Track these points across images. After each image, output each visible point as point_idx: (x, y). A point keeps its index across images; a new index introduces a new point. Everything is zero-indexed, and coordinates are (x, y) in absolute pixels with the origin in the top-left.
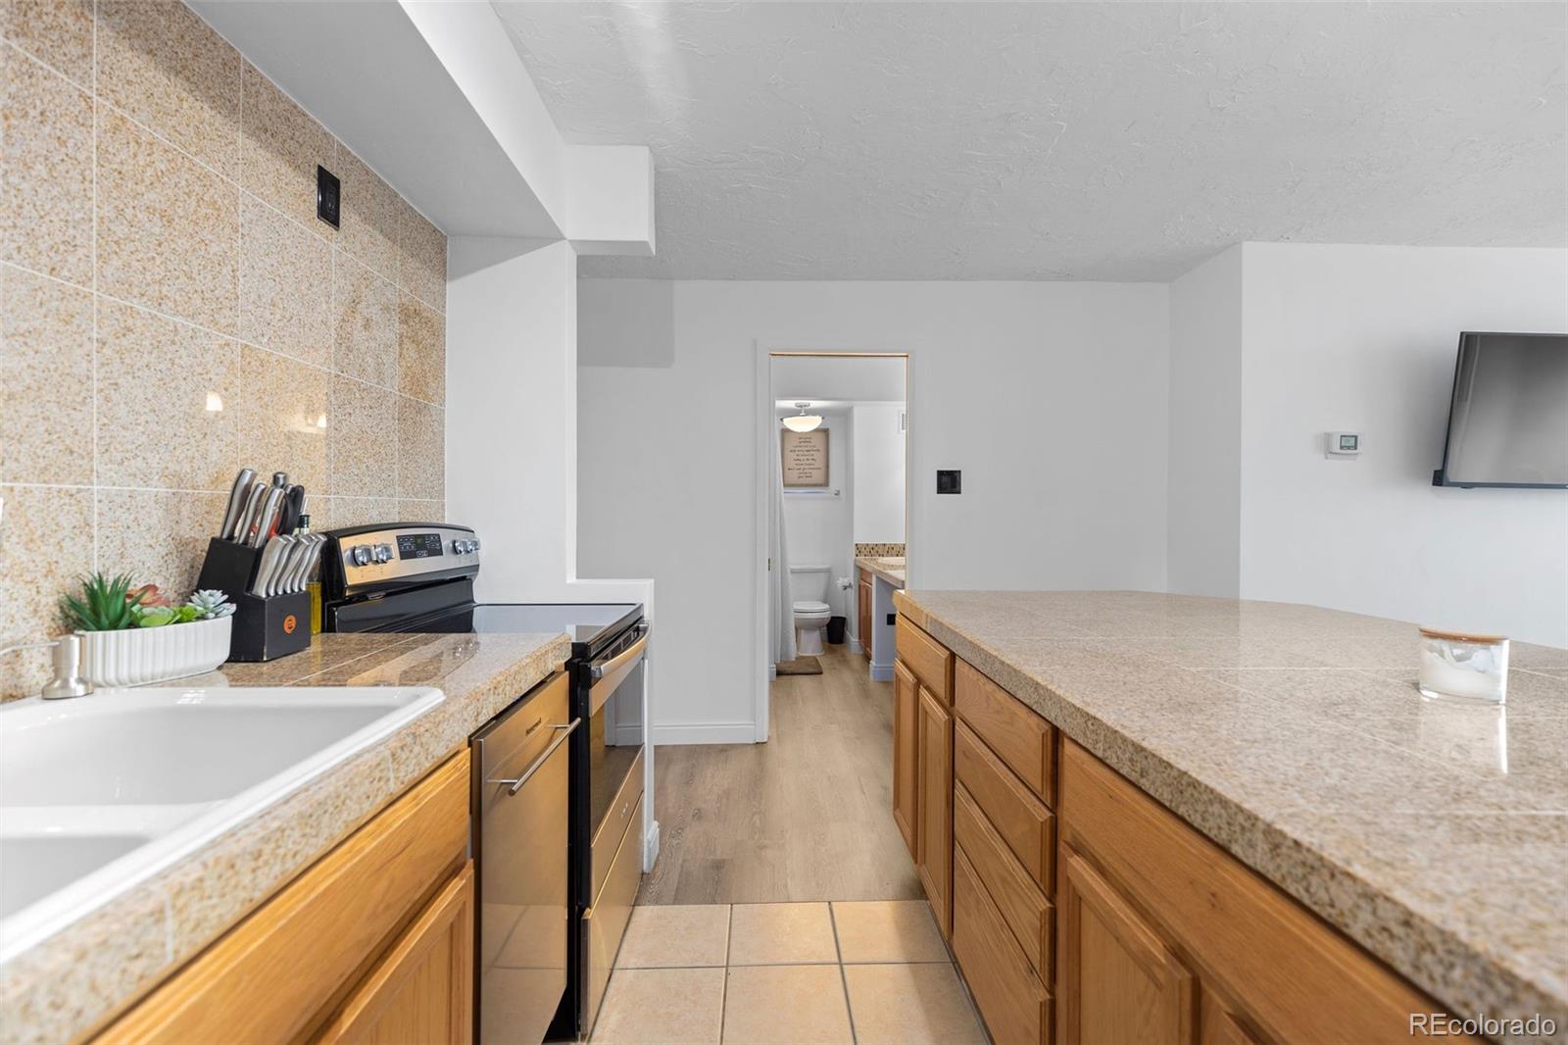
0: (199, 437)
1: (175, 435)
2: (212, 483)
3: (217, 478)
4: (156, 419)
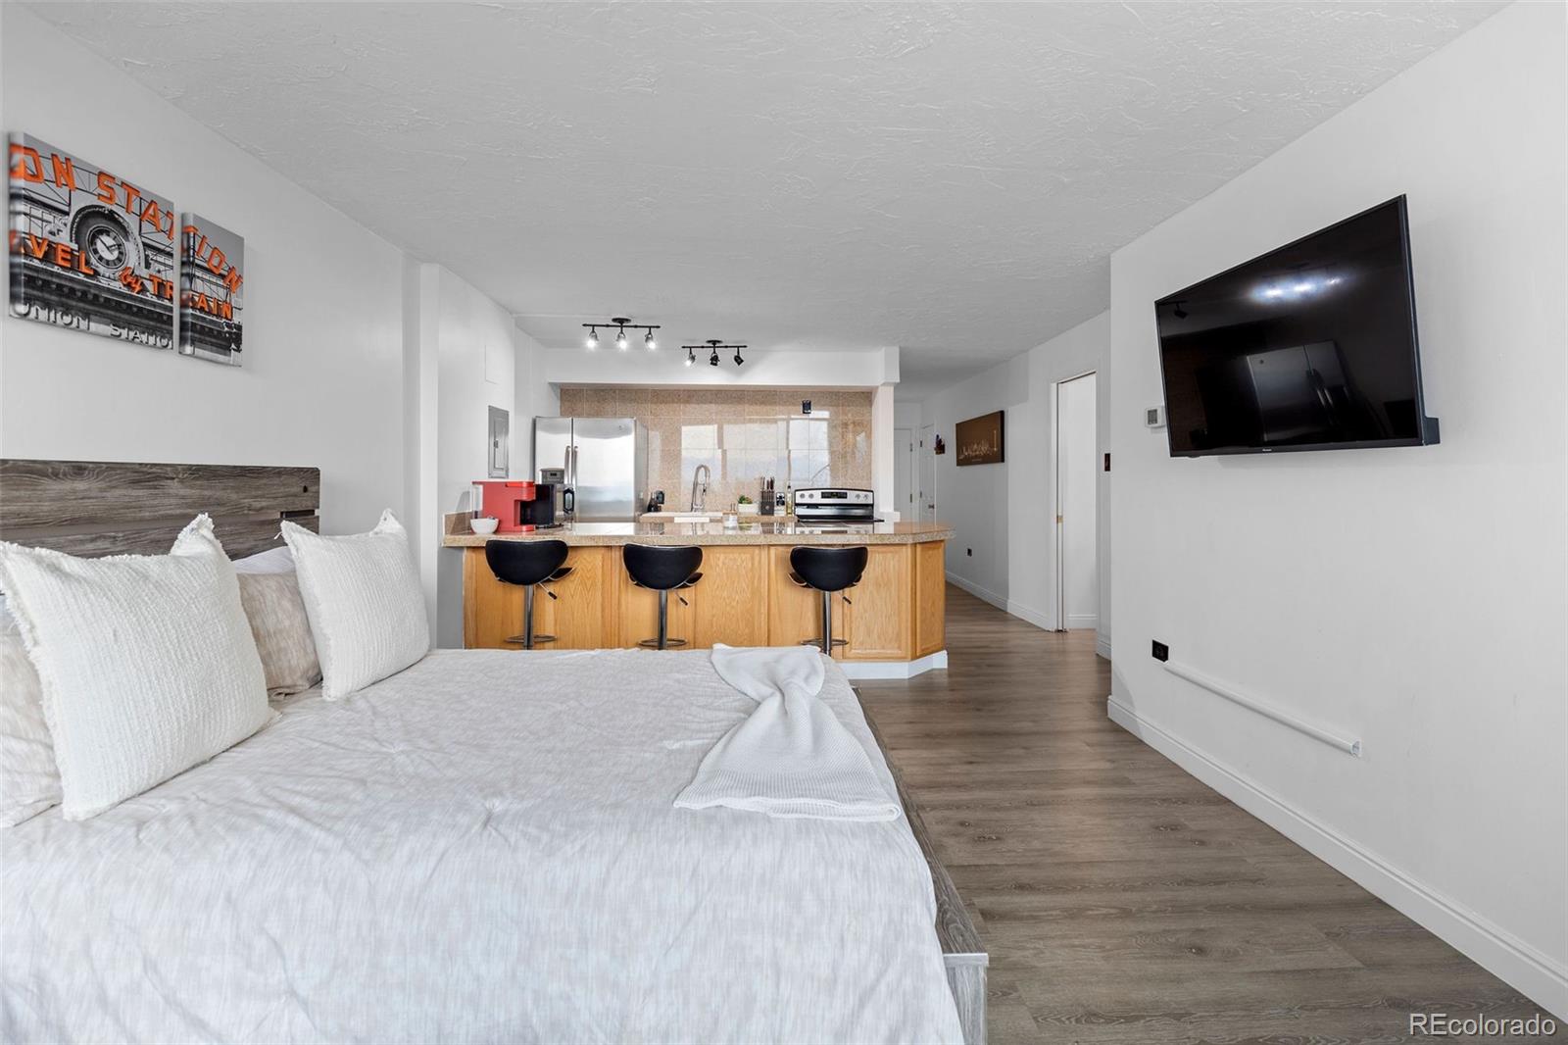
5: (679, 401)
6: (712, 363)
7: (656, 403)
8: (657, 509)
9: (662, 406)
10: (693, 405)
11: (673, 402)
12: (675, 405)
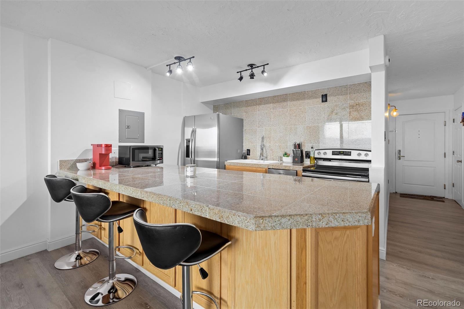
5: (257, 104)
6: (251, 78)
7: (247, 107)
8: (245, 158)
9: (249, 108)
10: (263, 106)
11: (254, 105)
12: (255, 106)
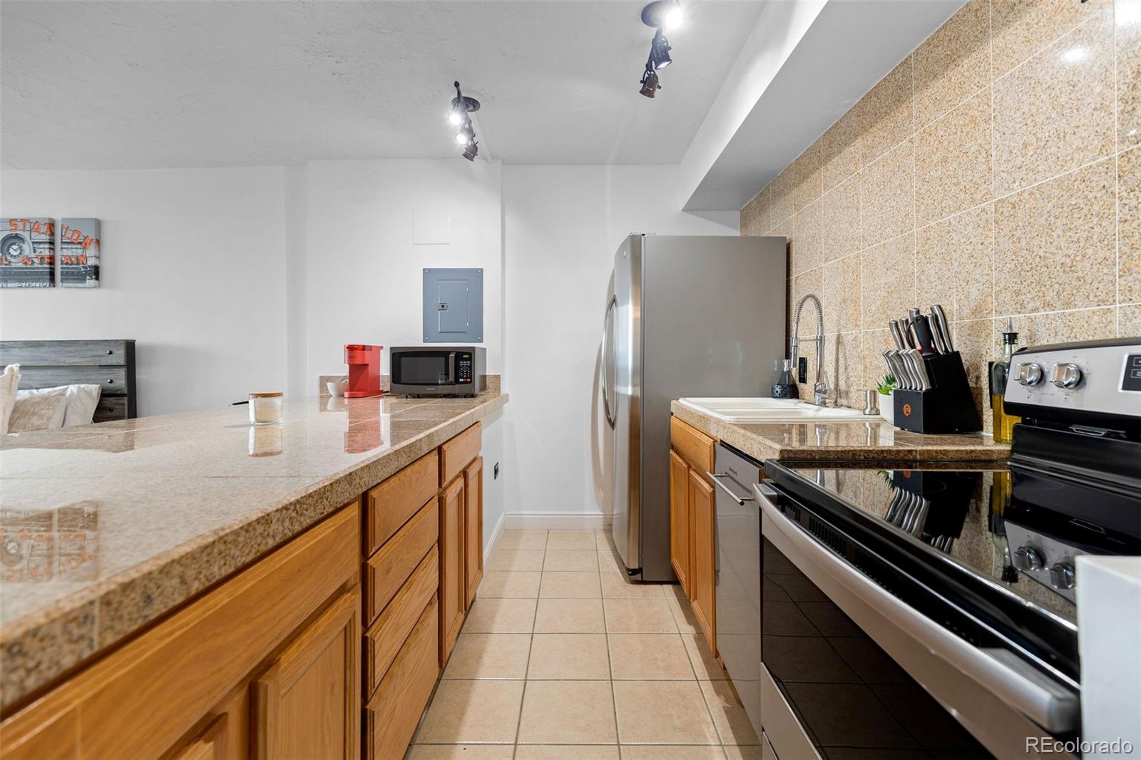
0: (964, 284)
1: (950, 288)
2: (972, 314)
3: (976, 310)
4: (940, 282)
5: (820, 163)
10: (836, 161)
11: (815, 170)
12: (816, 174)
